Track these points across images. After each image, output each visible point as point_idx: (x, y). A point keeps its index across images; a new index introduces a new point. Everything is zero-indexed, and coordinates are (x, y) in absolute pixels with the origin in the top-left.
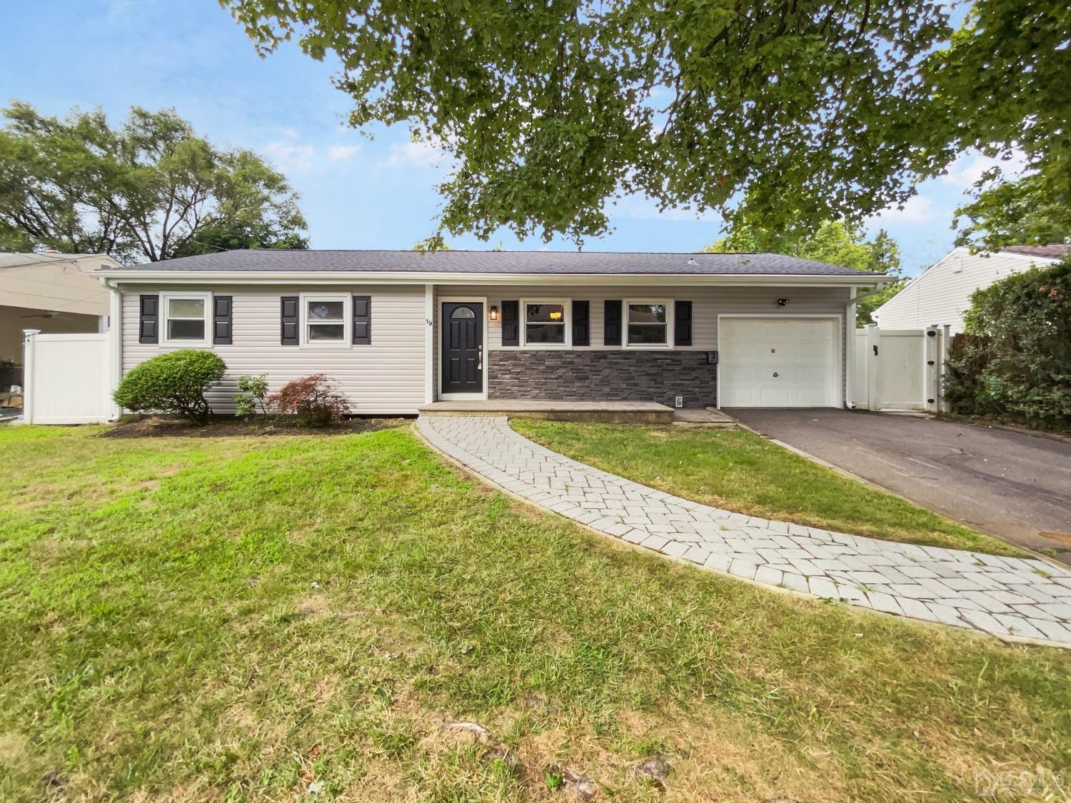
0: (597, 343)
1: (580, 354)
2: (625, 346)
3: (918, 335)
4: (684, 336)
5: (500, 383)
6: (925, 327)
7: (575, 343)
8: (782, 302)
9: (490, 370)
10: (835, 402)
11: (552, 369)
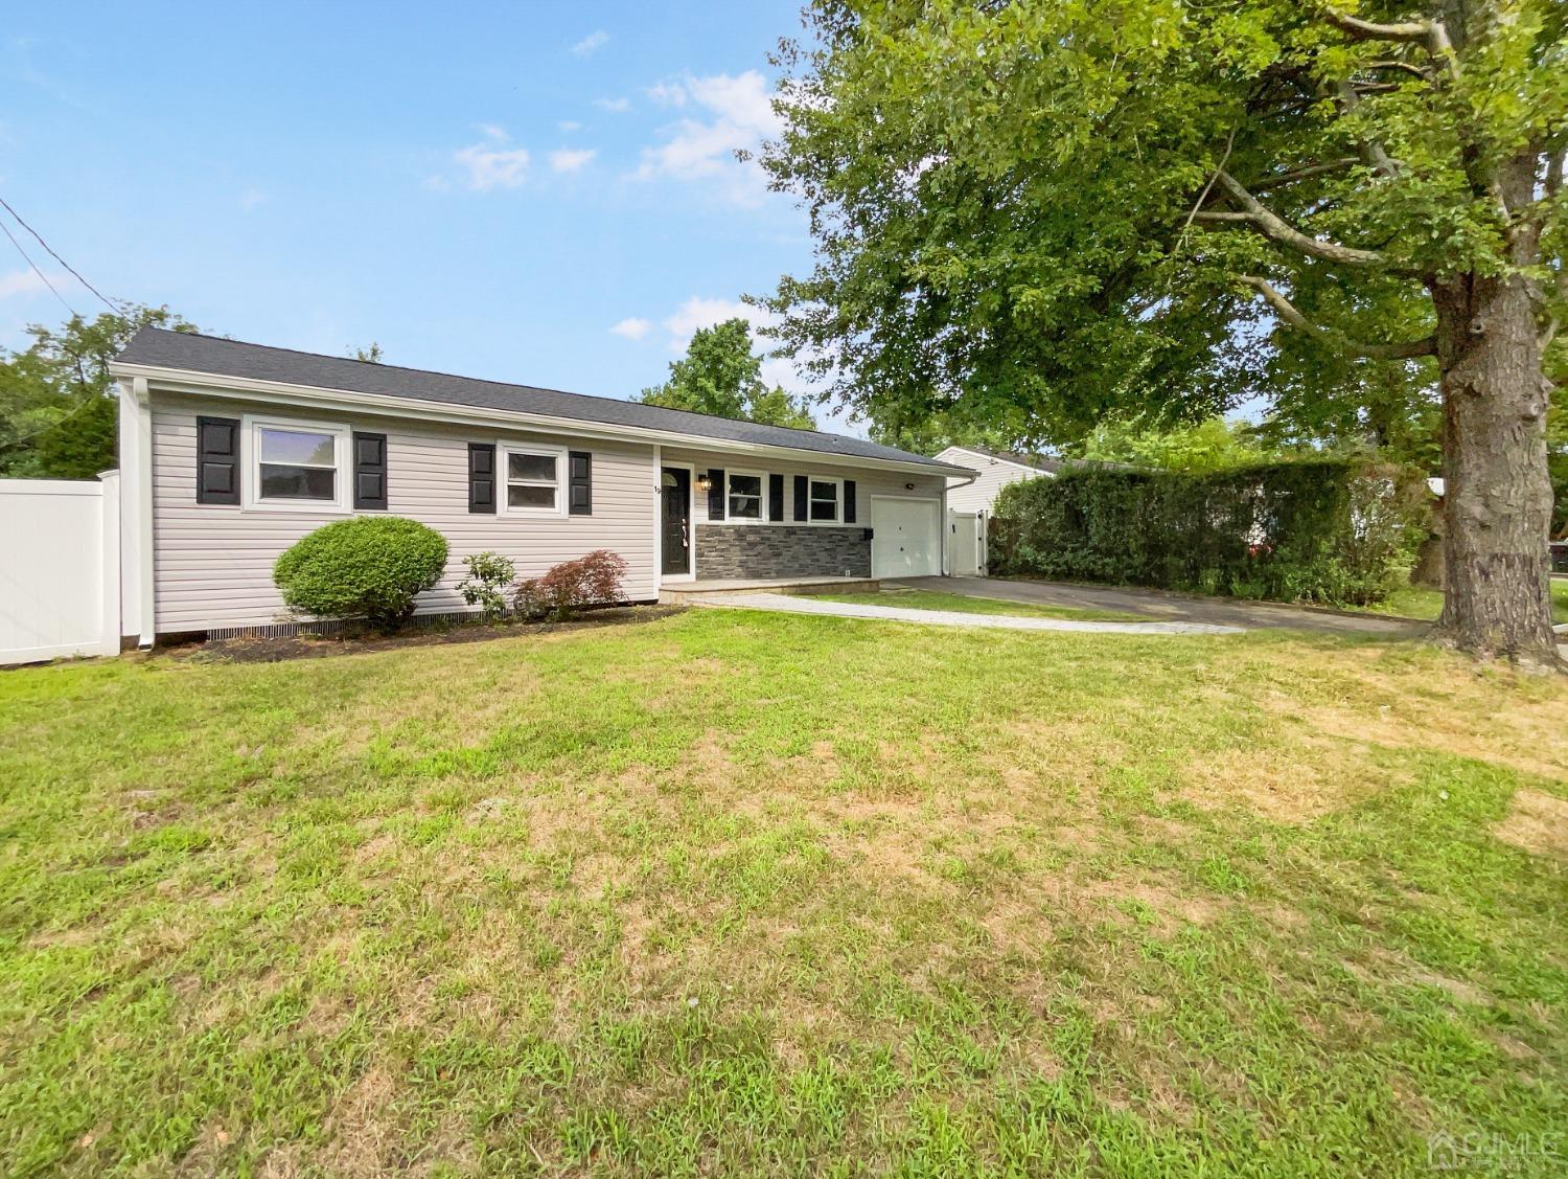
0: (789, 520)
1: (774, 530)
2: (810, 523)
3: (972, 517)
4: (850, 516)
5: (706, 562)
6: (976, 512)
7: (772, 519)
8: (909, 487)
9: (698, 548)
10: (935, 571)
11: (752, 545)
